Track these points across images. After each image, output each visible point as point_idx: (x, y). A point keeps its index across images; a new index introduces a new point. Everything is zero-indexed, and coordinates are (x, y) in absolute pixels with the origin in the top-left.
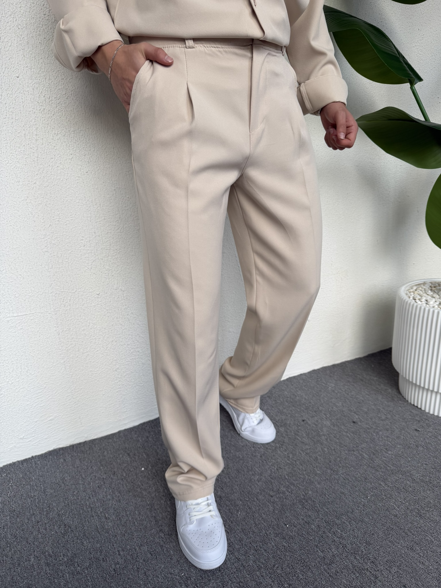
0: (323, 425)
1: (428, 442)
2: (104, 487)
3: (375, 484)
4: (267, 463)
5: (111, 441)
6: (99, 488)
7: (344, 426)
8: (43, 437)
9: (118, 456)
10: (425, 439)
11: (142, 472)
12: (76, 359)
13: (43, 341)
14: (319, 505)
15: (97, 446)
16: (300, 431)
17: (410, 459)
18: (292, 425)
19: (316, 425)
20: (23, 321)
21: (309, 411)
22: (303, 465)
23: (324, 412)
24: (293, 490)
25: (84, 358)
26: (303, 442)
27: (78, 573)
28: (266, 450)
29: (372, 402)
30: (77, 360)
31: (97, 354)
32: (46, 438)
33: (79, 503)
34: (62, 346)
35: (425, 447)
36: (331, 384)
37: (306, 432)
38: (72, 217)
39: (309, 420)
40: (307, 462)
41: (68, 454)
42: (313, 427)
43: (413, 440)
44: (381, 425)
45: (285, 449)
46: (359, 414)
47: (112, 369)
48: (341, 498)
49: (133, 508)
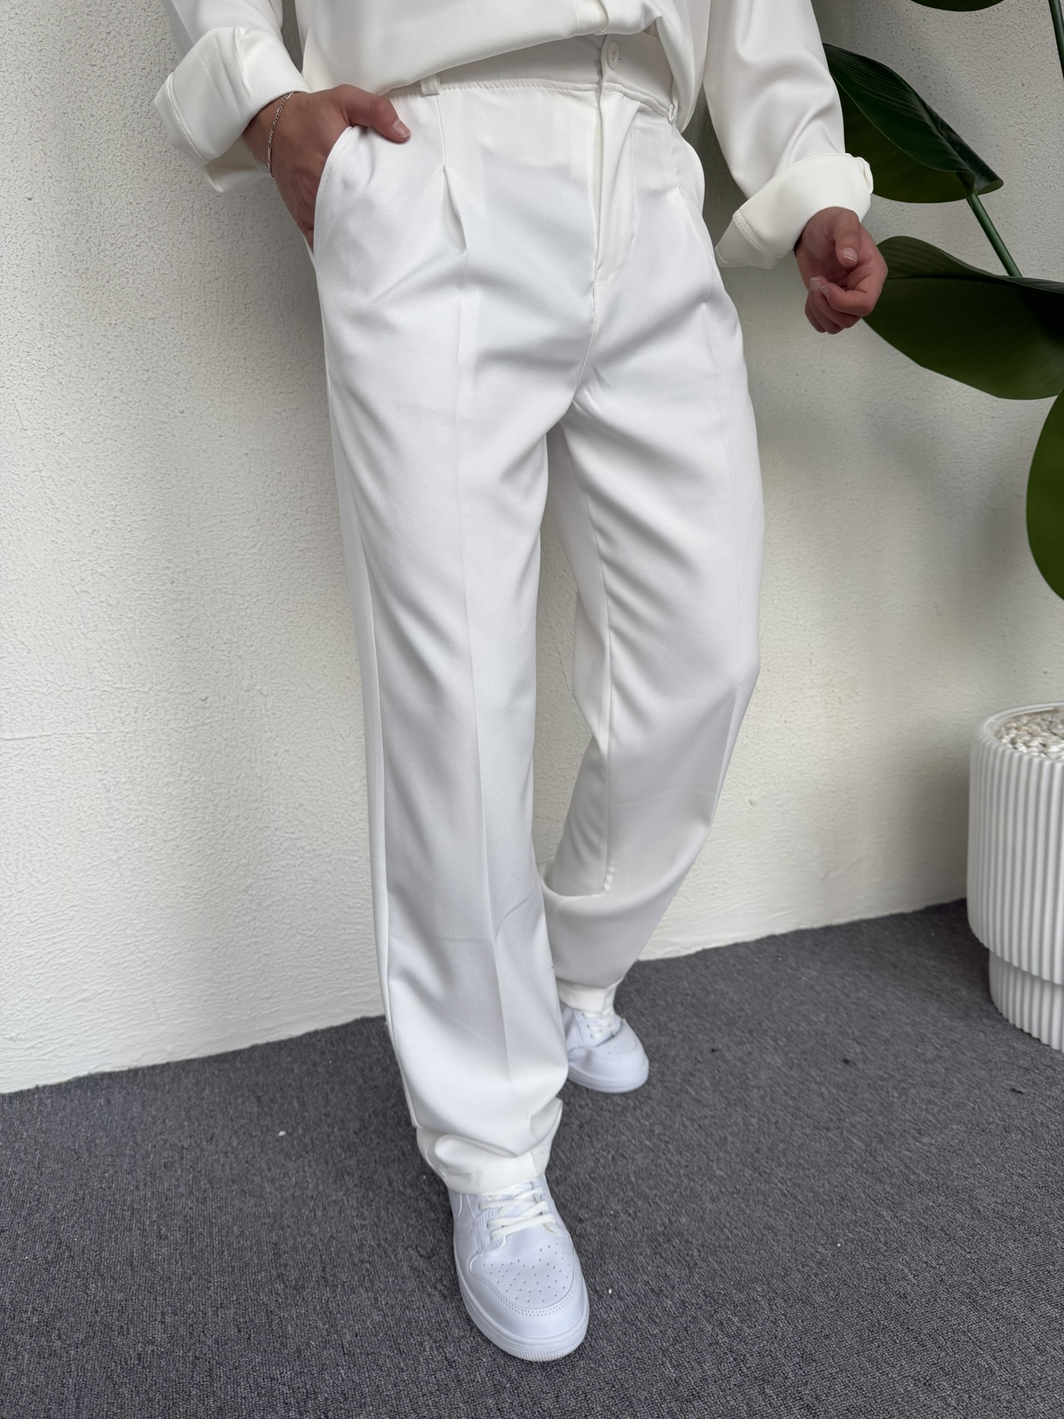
0: (763, 1063)
1: (1039, 1121)
2: (177, 1165)
3: (865, 1215)
4: (591, 1141)
5: (227, 1066)
6: (165, 1168)
7: (819, 1069)
8: (65, 1040)
9: (232, 1101)
10: (1032, 1114)
11: (277, 1141)
12: (149, 855)
13: (70, 803)
14: (699, 1251)
15: (191, 1075)
16: (698, 1074)
17: (978, 1160)
18: (681, 1060)
19: (744, 1062)
20: (26, 753)
21: (735, 1030)
22: (684, 1152)
23: (773, 1034)
24: (639, 1211)
25: (168, 854)
26: (701, 1099)
27: (54, 1354)
28: (597, 1113)
29: (908, 1018)
30: (151, 857)
31: (200, 845)
32: (71, 1045)
33: (109, 1198)
34: (116, 819)
35: (1030, 1134)
36: (809, 971)
37: (714, 1077)
38: (144, 515)
39: (730, 1051)
40: (696, 1147)
41: (122, 1088)
42: (735, 1066)
43: (999, 1114)
44: (918, 1072)
45: (647, 1114)
46: (866, 1043)
47: (236, 886)
48: (762, 1240)
49: (231, 1220)
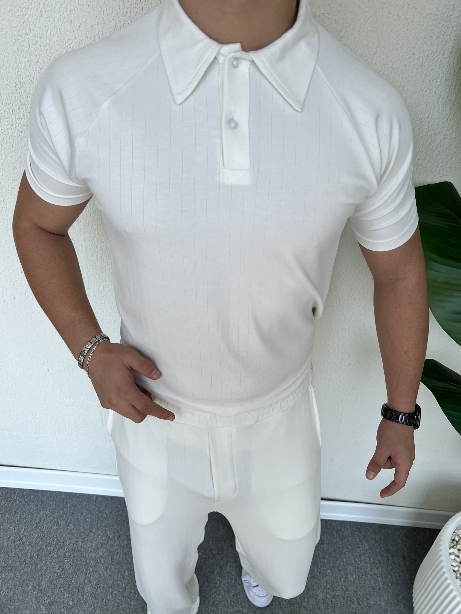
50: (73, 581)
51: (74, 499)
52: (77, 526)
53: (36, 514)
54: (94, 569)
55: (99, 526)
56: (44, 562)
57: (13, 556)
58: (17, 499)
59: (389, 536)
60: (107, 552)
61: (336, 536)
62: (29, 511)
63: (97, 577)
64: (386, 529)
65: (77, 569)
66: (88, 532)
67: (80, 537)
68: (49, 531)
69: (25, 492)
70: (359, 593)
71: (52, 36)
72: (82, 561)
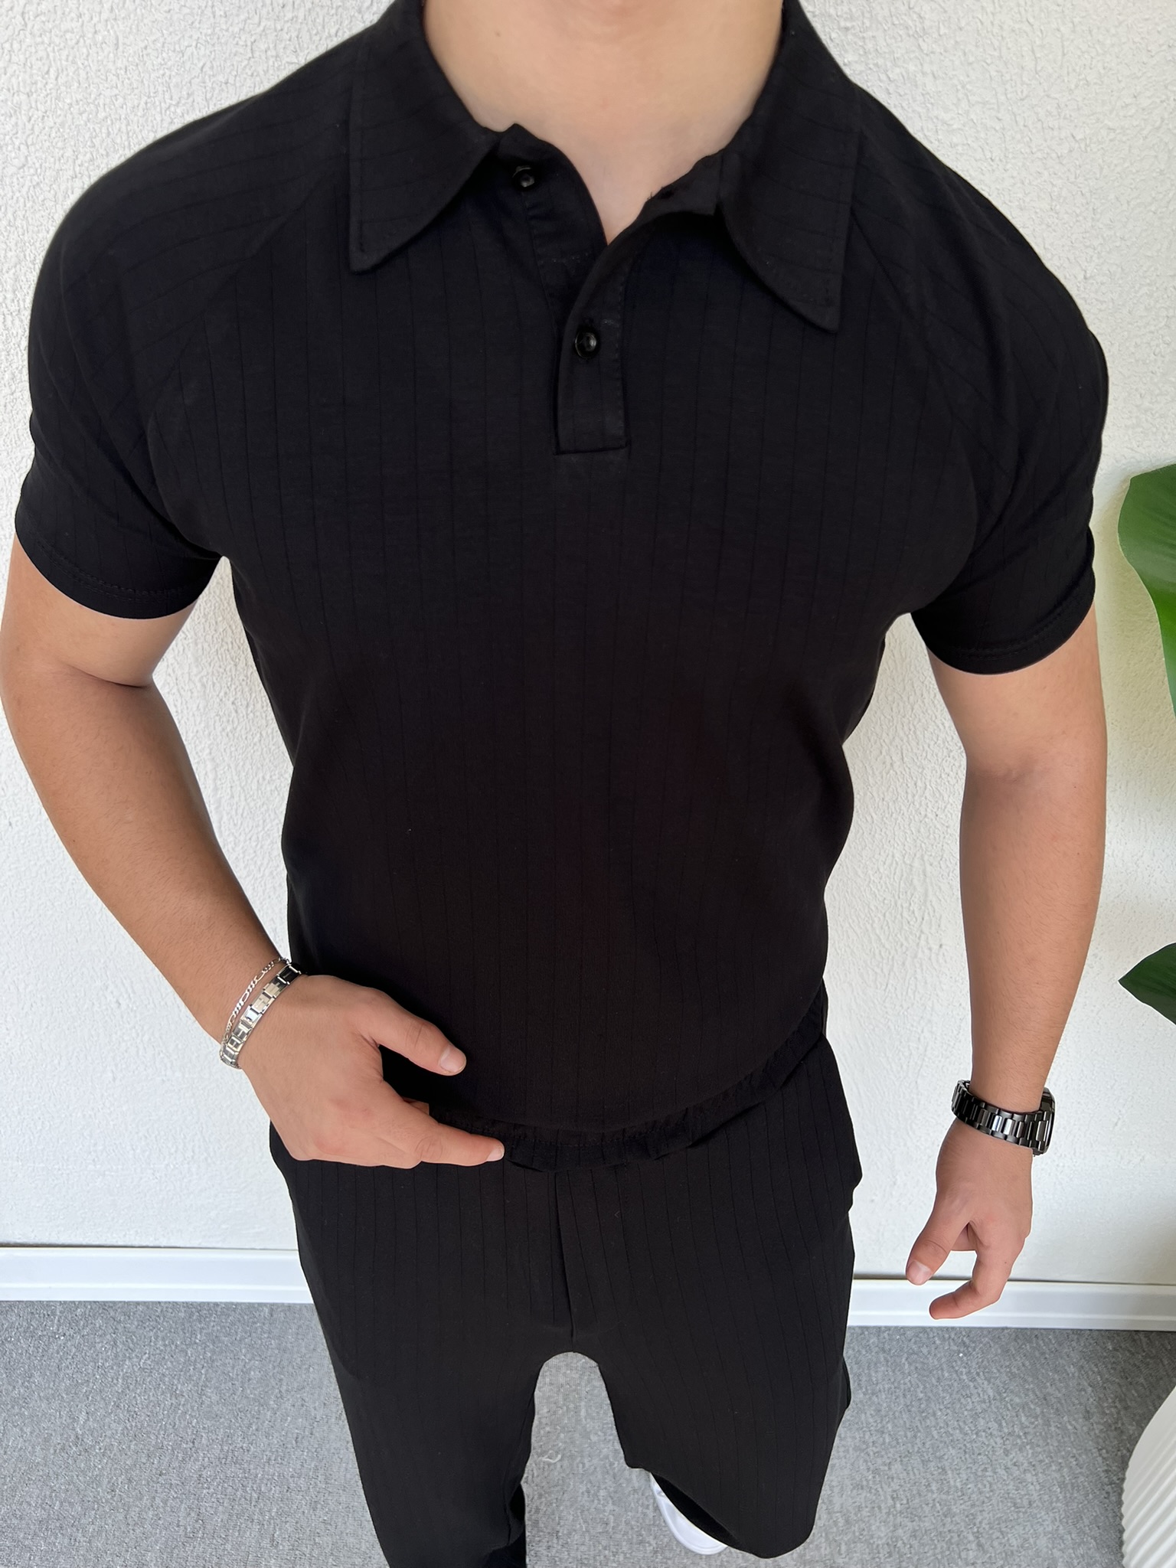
50: (228, 1547)
51: (213, 1319)
52: (227, 1395)
53: (115, 1368)
54: (281, 1507)
55: (284, 1388)
56: (146, 1500)
57: (63, 1487)
58: (61, 1330)
59: (1046, 1358)
60: (312, 1459)
61: (907, 1372)
62: (95, 1361)
63: (290, 1529)
64: (1034, 1339)
65: (235, 1511)
66: (256, 1408)
67: (237, 1425)
68: (152, 1412)
69: (79, 1310)
70: (980, 1518)
71: (63, 88)
72: (248, 1489)
